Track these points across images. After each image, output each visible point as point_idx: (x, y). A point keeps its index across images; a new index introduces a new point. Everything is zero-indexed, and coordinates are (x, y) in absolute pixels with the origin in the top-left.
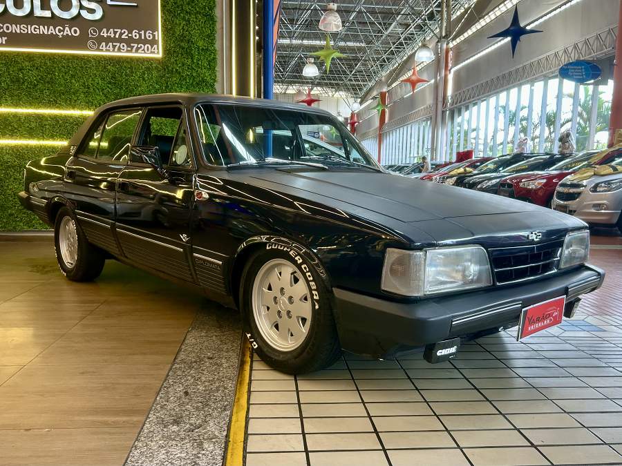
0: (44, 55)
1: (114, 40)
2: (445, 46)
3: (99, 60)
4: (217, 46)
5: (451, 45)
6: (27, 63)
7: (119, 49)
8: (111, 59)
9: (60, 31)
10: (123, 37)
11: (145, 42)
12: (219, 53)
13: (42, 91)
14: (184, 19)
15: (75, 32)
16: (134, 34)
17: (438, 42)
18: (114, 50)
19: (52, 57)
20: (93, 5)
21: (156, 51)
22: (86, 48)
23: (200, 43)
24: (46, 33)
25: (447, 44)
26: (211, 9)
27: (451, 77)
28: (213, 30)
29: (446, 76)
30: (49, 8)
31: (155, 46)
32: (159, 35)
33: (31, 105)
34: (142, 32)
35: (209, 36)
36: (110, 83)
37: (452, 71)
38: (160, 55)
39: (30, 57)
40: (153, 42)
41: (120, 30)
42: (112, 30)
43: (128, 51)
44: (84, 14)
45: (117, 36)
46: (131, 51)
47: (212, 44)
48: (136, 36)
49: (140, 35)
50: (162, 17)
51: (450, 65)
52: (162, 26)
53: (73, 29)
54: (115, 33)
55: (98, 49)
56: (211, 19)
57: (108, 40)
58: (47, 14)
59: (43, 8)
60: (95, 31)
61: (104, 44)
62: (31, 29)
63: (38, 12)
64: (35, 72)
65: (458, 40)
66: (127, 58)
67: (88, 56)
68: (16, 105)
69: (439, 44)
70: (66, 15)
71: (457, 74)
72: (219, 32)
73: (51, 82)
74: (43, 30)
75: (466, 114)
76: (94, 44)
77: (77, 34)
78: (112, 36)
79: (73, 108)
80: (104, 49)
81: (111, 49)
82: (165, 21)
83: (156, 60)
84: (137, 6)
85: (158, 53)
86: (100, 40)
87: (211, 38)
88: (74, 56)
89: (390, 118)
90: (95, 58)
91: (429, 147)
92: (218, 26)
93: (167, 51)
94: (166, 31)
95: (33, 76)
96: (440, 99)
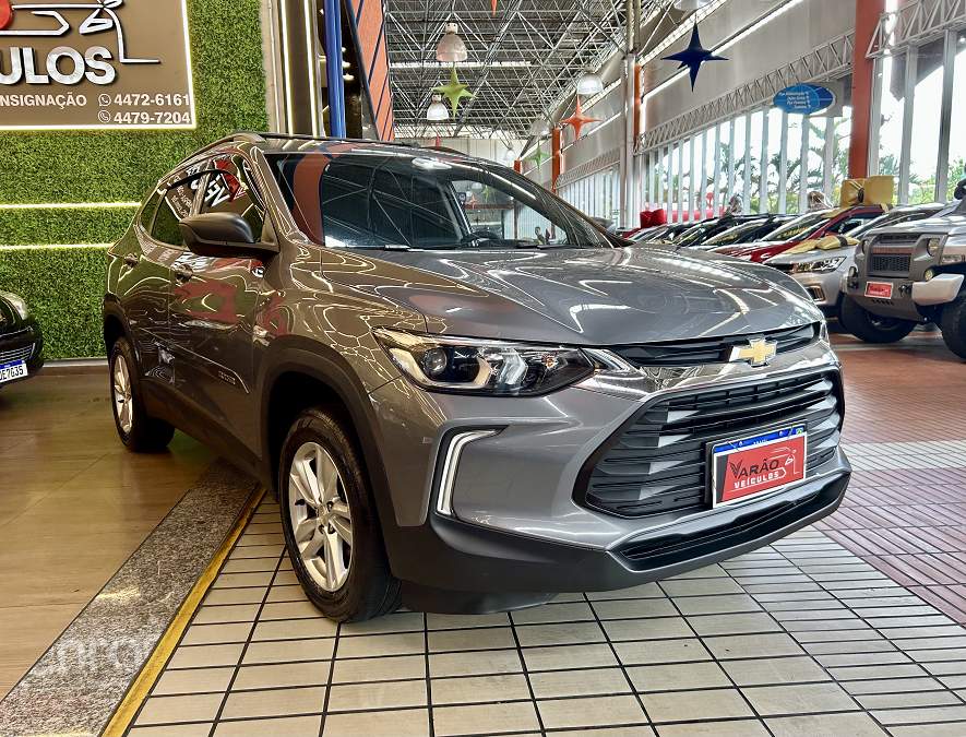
0: (43, 133)
1: (132, 109)
2: (633, 64)
3: (113, 135)
4: (269, 108)
5: (643, 62)
6: (21, 145)
7: (140, 121)
8: (130, 135)
9: (61, 100)
10: (144, 104)
11: (173, 109)
12: (271, 118)
13: (43, 180)
14: (221, 76)
15: (81, 100)
16: (157, 99)
17: (624, 58)
18: (132, 123)
19: (53, 135)
20: (101, 65)
21: (188, 120)
22: (97, 122)
23: (245, 107)
24: (43, 104)
25: (636, 61)
26: (256, 61)
27: (643, 108)
28: (261, 88)
29: (636, 106)
30: (47, 73)
31: (186, 114)
32: (191, 98)
33: (30, 199)
34: (168, 97)
35: (256, 97)
36: (131, 164)
37: (645, 99)
38: (193, 126)
39: (25, 136)
40: (184, 109)
41: (138, 96)
42: (128, 96)
43: (150, 122)
44: (91, 76)
45: (136, 103)
46: (155, 122)
47: (261, 106)
48: (160, 102)
49: (166, 100)
50: (193, 75)
51: (642, 90)
52: (195, 88)
53: (77, 98)
54: (133, 99)
55: (112, 122)
56: (258, 74)
57: (124, 109)
58: (44, 79)
59: (37, 73)
60: (106, 99)
61: (119, 114)
62: (24, 100)
63: (31, 78)
64: (33, 156)
65: (652, 55)
66: (152, 131)
67: (101, 132)
68: (10, 201)
69: (626, 61)
70: (67, 80)
71: (652, 102)
72: (270, 90)
73: (54, 167)
74: (40, 100)
75: (665, 160)
76: (107, 115)
77: (85, 103)
78: (130, 103)
79: (85, 200)
80: (120, 120)
81: (129, 120)
82: (197, 80)
83: (189, 131)
84: (159, 63)
85: (190, 123)
86: (114, 109)
87: (259, 98)
88: (81, 133)
89: (567, 168)
90: (109, 133)
91: (619, 208)
92: (268, 83)
93: (202, 120)
94: (199, 92)
95: (30, 160)
96: (630, 139)
